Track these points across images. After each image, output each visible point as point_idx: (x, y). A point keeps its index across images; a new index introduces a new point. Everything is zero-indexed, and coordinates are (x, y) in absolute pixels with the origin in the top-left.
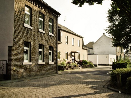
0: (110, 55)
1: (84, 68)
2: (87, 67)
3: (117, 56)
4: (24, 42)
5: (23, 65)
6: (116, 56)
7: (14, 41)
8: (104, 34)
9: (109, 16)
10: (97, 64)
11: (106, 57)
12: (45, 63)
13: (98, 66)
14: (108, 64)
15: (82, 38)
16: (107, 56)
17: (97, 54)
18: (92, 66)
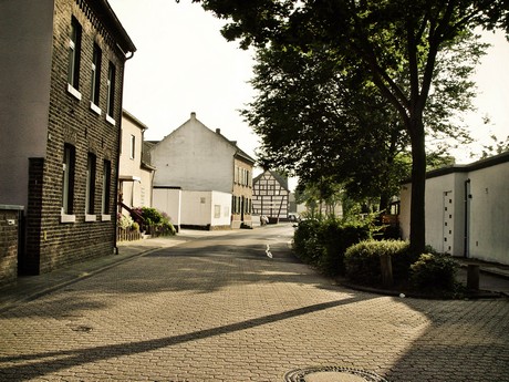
0: (214, 193)
1: (152, 237)
2: (158, 235)
3: (234, 198)
4: (65, 144)
5: (61, 223)
6: (231, 196)
7: (49, 141)
8: (193, 114)
9: (257, 68)
10: (179, 224)
11: (203, 201)
12: (95, 216)
13: (182, 232)
14: (209, 225)
15: (142, 127)
16: (204, 194)
17: (179, 188)
18: (170, 229)
